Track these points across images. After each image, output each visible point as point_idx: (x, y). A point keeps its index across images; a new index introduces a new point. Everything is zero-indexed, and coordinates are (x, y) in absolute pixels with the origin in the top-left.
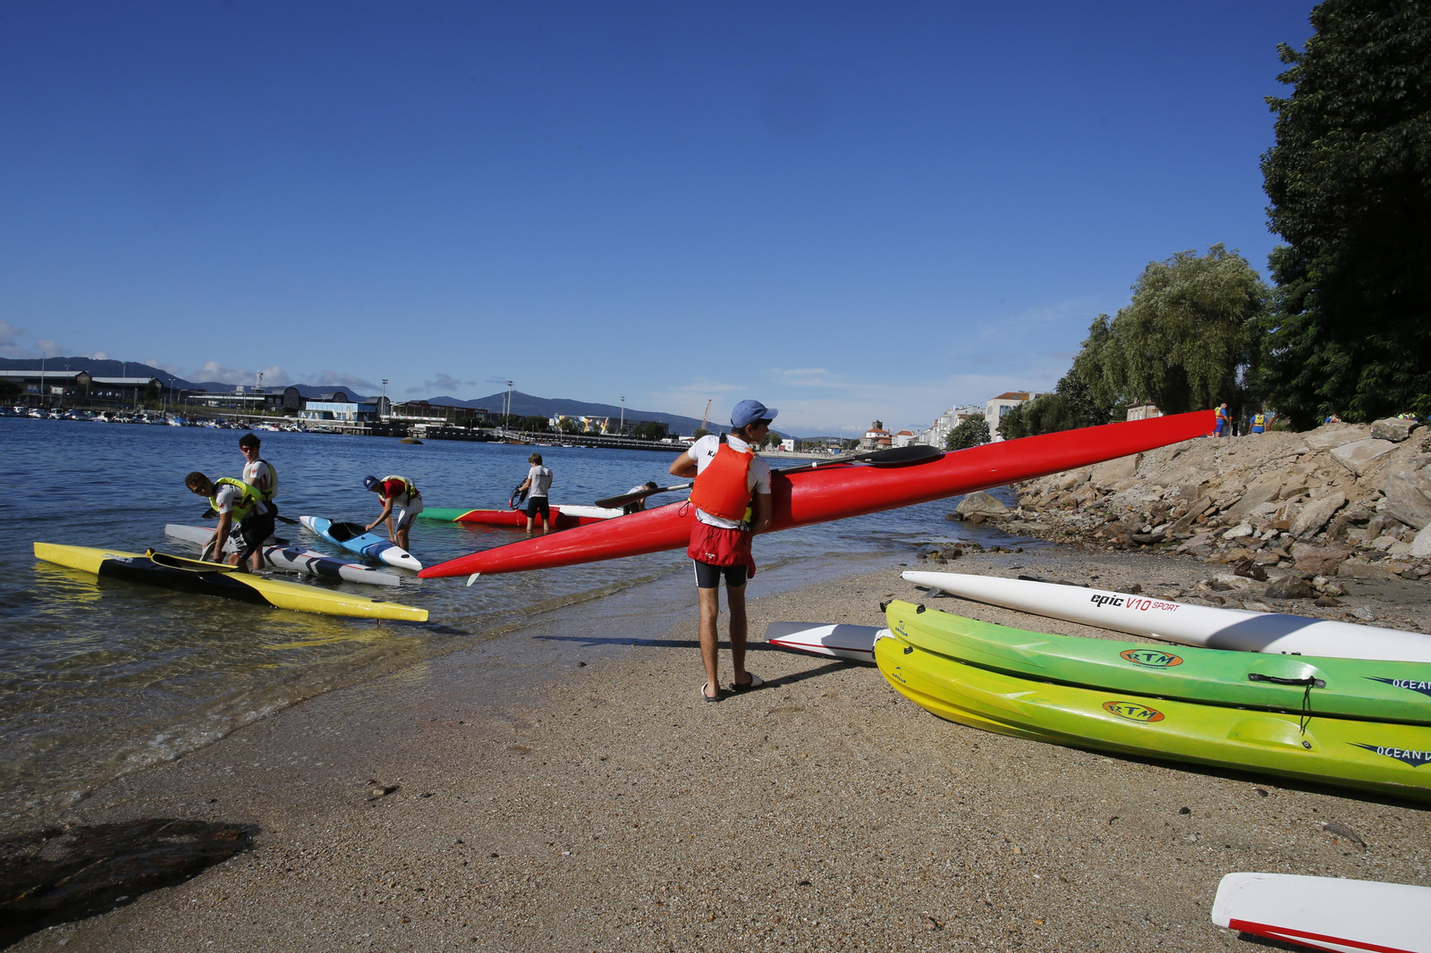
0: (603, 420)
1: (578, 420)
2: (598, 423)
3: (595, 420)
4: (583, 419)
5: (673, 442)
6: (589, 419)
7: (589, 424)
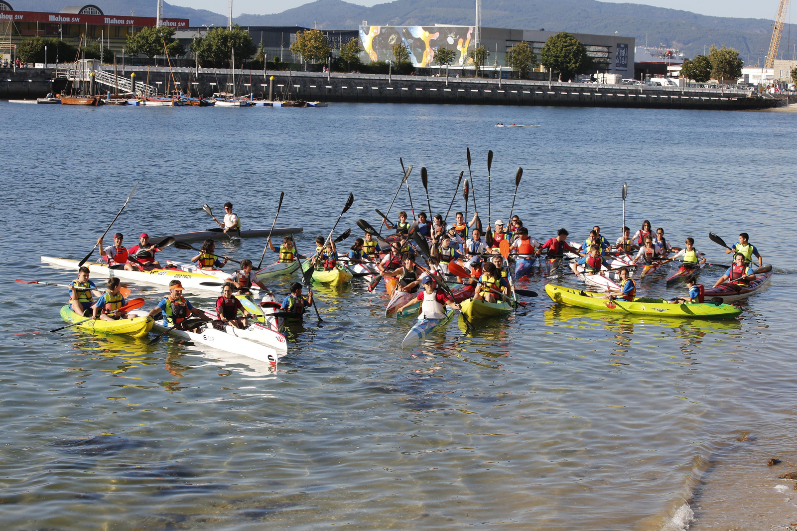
0: (462, 34)
1: (408, 35)
2: (450, 40)
3: (444, 33)
4: (419, 32)
5: (618, 81)
6: (431, 31)
7: (433, 43)
